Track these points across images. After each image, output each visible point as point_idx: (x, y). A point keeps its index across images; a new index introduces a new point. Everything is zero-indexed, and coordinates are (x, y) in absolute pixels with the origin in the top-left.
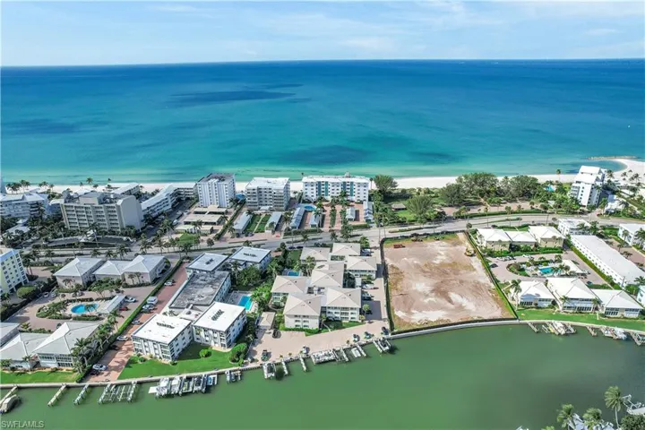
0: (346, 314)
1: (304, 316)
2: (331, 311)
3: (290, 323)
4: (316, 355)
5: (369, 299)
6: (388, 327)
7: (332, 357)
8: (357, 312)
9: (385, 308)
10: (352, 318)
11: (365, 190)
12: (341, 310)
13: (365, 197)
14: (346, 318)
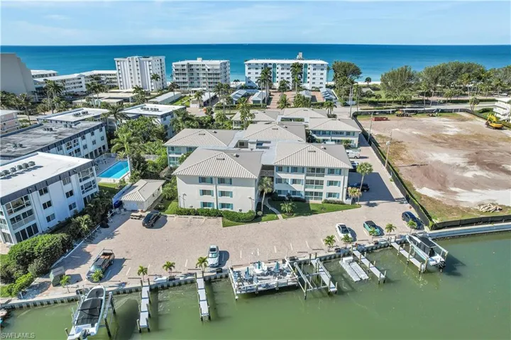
0: (319, 183)
1: (222, 181)
2: (282, 175)
3: (189, 195)
4: (243, 269)
7: (289, 279)
8: (343, 179)
9: (393, 183)
10: (330, 195)
11: (322, 74)
12: (307, 175)
13: (321, 83)
14: (316, 194)
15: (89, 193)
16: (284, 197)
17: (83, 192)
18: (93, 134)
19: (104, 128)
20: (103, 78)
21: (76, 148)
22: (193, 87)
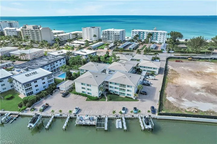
0: (124, 90)
1: (88, 85)
2: (111, 85)
3: (78, 88)
4: (82, 117)
5: (149, 85)
6: (157, 107)
7: (94, 123)
9: (160, 93)
10: (128, 95)
11: (164, 37)
12: (120, 86)
13: (163, 41)
14: (123, 93)
15: (51, 83)
16: (112, 93)
17: (48, 83)
18: (60, 61)
19: (65, 59)
20: (78, 35)
21: (54, 66)
22: (109, 40)
